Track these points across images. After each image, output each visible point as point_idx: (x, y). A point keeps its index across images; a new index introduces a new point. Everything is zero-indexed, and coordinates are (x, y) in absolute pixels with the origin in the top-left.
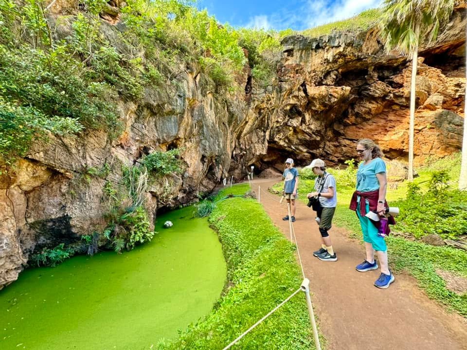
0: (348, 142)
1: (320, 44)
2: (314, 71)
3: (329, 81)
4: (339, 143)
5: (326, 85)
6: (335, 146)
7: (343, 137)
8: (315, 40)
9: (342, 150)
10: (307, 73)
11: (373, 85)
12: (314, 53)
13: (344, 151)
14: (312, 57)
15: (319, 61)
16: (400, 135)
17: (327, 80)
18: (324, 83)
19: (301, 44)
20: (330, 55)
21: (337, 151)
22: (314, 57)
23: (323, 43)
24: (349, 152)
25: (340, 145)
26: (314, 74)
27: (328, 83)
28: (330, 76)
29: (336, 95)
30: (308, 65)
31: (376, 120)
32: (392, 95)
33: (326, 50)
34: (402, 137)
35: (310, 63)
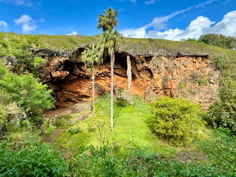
0: (67, 92)
1: (58, 54)
2: (55, 65)
3: (61, 69)
4: (63, 93)
5: (59, 71)
6: (61, 94)
7: (64, 89)
8: (55, 52)
9: (65, 96)
10: (52, 67)
11: (76, 70)
12: (55, 58)
13: (66, 96)
14: (54, 59)
15: (57, 61)
16: (86, 90)
17: (60, 69)
18: (58, 70)
19: (49, 54)
20: (62, 60)
21: (62, 97)
22: (55, 59)
23: (59, 54)
24: (68, 97)
25: (64, 94)
26: (55, 67)
27: (60, 70)
28: (61, 67)
29: (64, 76)
30: (52, 63)
31: (76, 82)
32: (82, 75)
33: (60, 57)
34: (86, 91)
35: (53, 62)
